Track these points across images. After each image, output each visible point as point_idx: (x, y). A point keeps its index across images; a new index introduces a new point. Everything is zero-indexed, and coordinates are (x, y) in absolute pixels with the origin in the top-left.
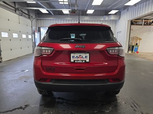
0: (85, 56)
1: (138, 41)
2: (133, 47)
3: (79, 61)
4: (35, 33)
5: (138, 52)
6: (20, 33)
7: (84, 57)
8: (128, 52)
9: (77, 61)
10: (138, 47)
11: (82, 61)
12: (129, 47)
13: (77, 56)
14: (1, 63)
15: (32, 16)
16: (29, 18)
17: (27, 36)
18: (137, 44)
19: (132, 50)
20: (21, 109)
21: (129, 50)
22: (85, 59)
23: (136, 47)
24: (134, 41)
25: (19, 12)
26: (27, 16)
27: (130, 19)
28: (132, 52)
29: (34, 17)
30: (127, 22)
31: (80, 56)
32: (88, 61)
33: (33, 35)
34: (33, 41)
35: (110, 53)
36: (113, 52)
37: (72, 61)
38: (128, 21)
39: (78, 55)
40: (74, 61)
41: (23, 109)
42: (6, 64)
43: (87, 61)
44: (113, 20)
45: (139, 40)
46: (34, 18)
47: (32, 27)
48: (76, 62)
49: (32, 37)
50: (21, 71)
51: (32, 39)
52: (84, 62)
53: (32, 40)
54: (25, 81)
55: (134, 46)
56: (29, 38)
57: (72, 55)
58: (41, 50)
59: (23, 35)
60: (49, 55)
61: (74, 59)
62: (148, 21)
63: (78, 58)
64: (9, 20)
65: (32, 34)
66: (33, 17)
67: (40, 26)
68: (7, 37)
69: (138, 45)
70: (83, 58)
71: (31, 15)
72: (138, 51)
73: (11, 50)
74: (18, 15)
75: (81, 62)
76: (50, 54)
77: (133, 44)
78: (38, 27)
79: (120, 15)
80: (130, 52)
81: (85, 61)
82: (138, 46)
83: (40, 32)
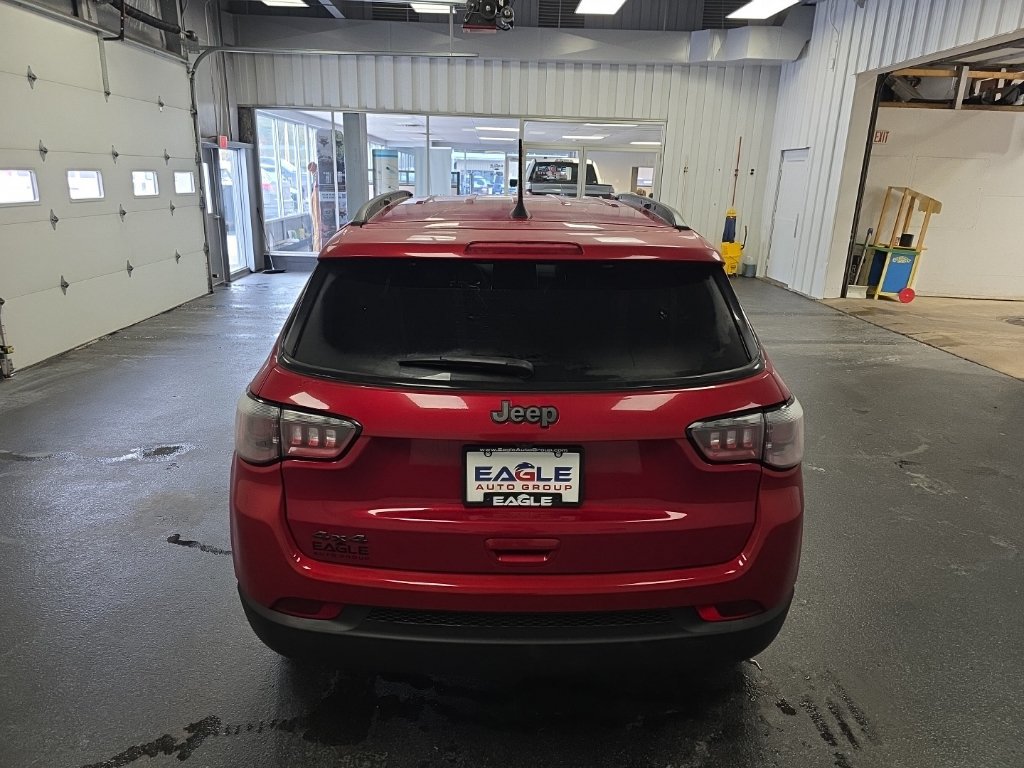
0: (557, 470)
1: (918, 216)
2: (880, 257)
3: (516, 495)
4: (221, 151)
5: (907, 295)
6: (114, 164)
7: (548, 472)
8: (843, 295)
9: (506, 496)
10: (913, 257)
11: (537, 497)
12: (853, 261)
13: (505, 469)
14: (5, 384)
15: (190, 35)
16: (172, 48)
17: (166, 183)
18: (906, 240)
19: (873, 282)
20: (168, 750)
21: (849, 280)
22: (554, 486)
23: (902, 260)
24: (891, 215)
25: (99, 13)
26: (156, 34)
27: (874, 66)
28: (870, 296)
29: (205, 38)
30: (852, 81)
31: (525, 465)
32: (571, 496)
33: (205, 166)
34: (210, 210)
35: (710, 454)
36: (729, 441)
37: (474, 494)
38: (858, 76)
39: (510, 460)
40: (489, 496)
41: (182, 757)
42: (36, 396)
43: (564, 500)
44: (757, 66)
45: (923, 208)
46: (209, 50)
47: (195, 115)
48: (497, 501)
49: (201, 188)
50: (146, 455)
51: (203, 200)
52: (545, 501)
53: (203, 207)
54: (175, 540)
55: (885, 254)
56: (179, 190)
57: (474, 461)
58: (280, 428)
59: (134, 173)
60: (329, 460)
61: (484, 484)
62: (996, 75)
63: (511, 478)
64: (32, 78)
65: (199, 163)
66: (202, 42)
67: (248, 102)
68: (30, 198)
69: (914, 245)
70: (540, 479)
71: (186, 22)
72: (914, 285)
73: (65, 285)
74: (95, 37)
75: (531, 502)
76: (338, 458)
77: (884, 240)
78: (241, 109)
79: (810, 28)
80: (857, 293)
81: (557, 497)
82: (914, 254)
83: (255, 143)
